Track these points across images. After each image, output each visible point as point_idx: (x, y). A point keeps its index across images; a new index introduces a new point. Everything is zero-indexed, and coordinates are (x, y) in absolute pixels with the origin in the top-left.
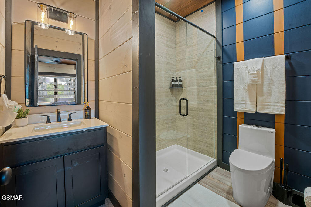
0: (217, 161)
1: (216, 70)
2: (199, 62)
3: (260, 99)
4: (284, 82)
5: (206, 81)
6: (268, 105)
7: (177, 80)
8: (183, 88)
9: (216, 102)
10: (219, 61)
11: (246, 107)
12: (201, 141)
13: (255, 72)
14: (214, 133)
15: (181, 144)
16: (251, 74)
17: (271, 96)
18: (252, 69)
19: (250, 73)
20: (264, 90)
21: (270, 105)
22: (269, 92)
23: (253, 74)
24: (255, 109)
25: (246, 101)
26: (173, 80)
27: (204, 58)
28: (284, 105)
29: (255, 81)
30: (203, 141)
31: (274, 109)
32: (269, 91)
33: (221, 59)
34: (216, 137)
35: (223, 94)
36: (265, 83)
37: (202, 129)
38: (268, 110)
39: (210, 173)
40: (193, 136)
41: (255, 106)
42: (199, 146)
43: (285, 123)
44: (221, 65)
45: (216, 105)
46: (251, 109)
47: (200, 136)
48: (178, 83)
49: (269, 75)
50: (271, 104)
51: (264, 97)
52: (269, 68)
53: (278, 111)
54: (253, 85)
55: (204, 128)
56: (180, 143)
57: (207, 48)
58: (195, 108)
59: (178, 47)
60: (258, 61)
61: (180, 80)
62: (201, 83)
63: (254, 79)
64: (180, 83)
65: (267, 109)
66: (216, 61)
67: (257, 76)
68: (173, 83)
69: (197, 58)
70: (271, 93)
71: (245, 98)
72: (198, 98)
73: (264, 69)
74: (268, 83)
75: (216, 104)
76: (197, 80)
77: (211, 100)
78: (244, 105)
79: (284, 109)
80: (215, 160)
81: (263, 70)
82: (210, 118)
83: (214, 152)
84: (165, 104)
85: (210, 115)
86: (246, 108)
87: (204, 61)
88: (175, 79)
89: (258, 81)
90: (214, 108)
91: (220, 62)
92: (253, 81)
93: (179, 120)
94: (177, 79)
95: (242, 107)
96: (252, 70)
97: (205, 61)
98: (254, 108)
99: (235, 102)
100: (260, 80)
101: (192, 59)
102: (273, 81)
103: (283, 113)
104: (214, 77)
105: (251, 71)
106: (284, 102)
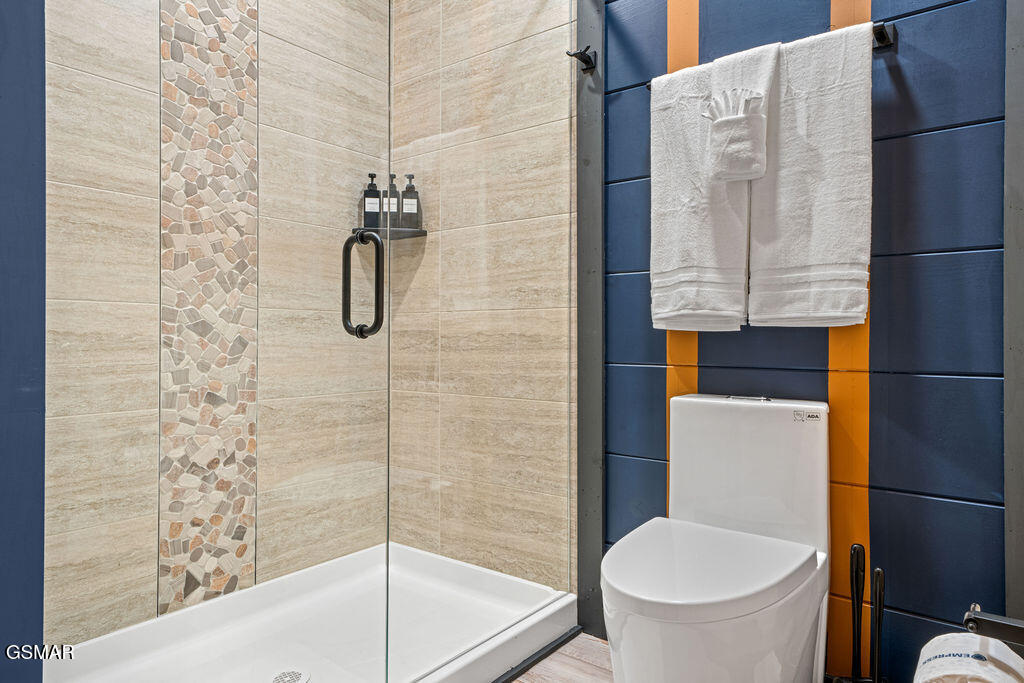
0: (579, 601)
1: (575, 127)
2: (500, 92)
3: (763, 253)
4: (866, 159)
5: (532, 188)
6: (797, 284)
7: (393, 192)
8: (424, 234)
9: (574, 294)
10: (589, 80)
11: (701, 301)
12: (506, 509)
13: (741, 115)
14: (565, 456)
15: (412, 537)
16: (719, 127)
17: (809, 234)
18: (726, 97)
19: (719, 120)
20: (782, 207)
21: (808, 283)
22: (800, 217)
23: (728, 124)
24: (741, 308)
25: (701, 268)
26: (371, 192)
27: (522, 68)
28: (865, 274)
29: (738, 158)
30: (518, 506)
31: (820, 300)
32: (799, 212)
33: (600, 69)
34: (575, 477)
35: (606, 249)
36: (783, 173)
37: (512, 443)
38: (797, 305)
39: (535, 670)
40: (470, 486)
41: (742, 292)
42: (502, 535)
43: (872, 372)
44: (598, 99)
45: (574, 310)
46: (725, 311)
47: (504, 481)
48: (400, 205)
49: (802, 131)
50: (813, 274)
51: (780, 244)
52: (803, 94)
53: (835, 306)
54: (733, 185)
55: (519, 435)
56: (410, 532)
57: (538, 13)
58: (479, 334)
59: (405, 14)
60: (757, 60)
61: (411, 192)
62: (508, 199)
63: (735, 147)
64: (410, 206)
65: (791, 302)
66: (575, 80)
67: (745, 132)
68: (372, 205)
69: (491, 70)
70: (809, 217)
71: (695, 254)
72: (490, 284)
73: (782, 100)
74: (796, 169)
75: (574, 304)
76: (488, 186)
77: (552, 285)
78: (691, 291)
79: (864, 290)
80: (573, 597)
81: (779, 103)
82: (548, 380)
83: (566, 559)
84: (320, 318)
85: (548, 368)
86: (698, 306)
87: (522, 84)
88: (382, 186)
89: (751, 161)
90: (566, 323)
91: (593, 85)
92: (733, 161)
93: (404, 406)
94: (392, 186)
95: (682, 298)
96: (727, 106)
97: (528, 85)
98: (737, 302)
99: (654, 282)
100: (762, 156)
101: (468, 75)
102: (818, 157)
103: (860, 313)
104: (568, 168)
105: (720, 112)
106: (866, 258)
